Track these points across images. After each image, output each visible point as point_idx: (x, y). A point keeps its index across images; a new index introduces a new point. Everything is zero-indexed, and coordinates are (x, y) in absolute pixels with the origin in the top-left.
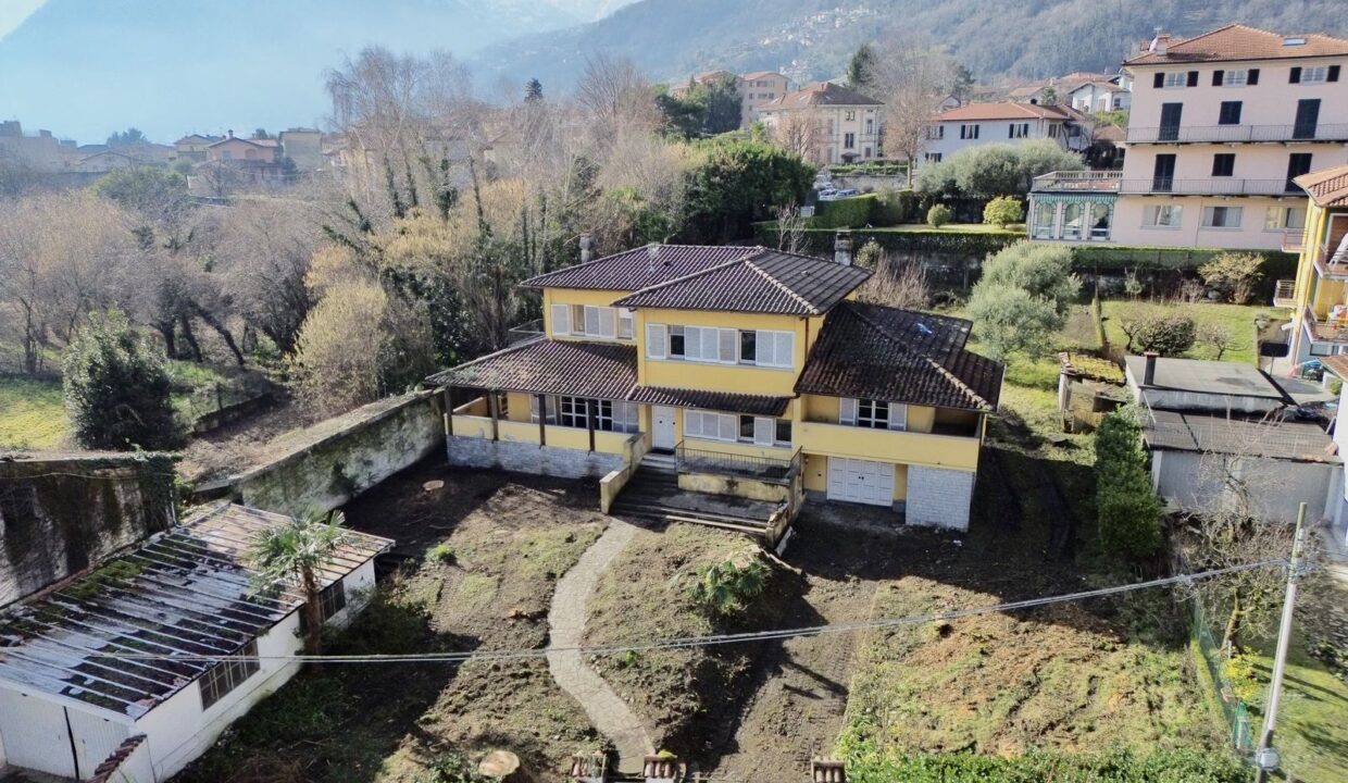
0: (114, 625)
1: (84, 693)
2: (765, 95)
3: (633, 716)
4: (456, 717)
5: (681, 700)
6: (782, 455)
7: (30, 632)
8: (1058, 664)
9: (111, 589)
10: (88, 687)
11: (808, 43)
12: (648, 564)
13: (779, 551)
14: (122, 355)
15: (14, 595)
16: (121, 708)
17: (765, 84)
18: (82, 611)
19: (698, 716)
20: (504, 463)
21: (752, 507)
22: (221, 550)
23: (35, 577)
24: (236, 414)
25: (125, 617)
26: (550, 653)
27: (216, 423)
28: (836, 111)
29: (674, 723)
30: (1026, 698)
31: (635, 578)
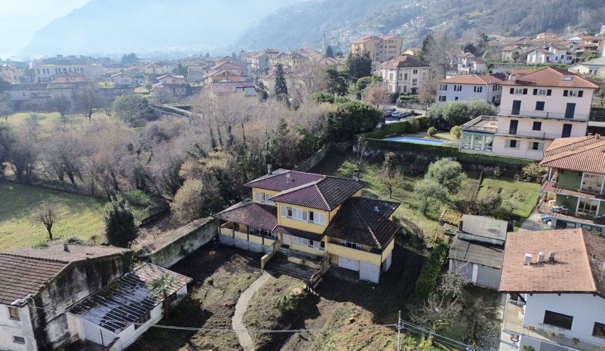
0: (113, 304)
1: (105, 325)
2: (392, 47)
3: (252, 341)
4: (202, 337)
5: (266, 337)
6: (321, 253)
7: (92, 305)
8: (381, 336)
9: (113, 292)
10: (106, 323)
11: (425, 8)
12: (269, 290)
13: (314, 287)
14: (120, 209)
15: (88, 294)
16: (113, 331)
17: (392, 42)
18: (105, 299)
19: (270, 343)
20: (236, 245)
21: (308, 271)
22: (143, 280)
23: (93, 289)
24: (156, 217)
25: (116, 302)
26: (234, 318)
27: (149, 221)
28: (409, 70)
29: (262, 344)
30: (365, 346)
31: (264, 295)
